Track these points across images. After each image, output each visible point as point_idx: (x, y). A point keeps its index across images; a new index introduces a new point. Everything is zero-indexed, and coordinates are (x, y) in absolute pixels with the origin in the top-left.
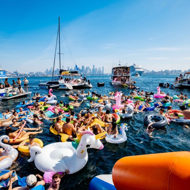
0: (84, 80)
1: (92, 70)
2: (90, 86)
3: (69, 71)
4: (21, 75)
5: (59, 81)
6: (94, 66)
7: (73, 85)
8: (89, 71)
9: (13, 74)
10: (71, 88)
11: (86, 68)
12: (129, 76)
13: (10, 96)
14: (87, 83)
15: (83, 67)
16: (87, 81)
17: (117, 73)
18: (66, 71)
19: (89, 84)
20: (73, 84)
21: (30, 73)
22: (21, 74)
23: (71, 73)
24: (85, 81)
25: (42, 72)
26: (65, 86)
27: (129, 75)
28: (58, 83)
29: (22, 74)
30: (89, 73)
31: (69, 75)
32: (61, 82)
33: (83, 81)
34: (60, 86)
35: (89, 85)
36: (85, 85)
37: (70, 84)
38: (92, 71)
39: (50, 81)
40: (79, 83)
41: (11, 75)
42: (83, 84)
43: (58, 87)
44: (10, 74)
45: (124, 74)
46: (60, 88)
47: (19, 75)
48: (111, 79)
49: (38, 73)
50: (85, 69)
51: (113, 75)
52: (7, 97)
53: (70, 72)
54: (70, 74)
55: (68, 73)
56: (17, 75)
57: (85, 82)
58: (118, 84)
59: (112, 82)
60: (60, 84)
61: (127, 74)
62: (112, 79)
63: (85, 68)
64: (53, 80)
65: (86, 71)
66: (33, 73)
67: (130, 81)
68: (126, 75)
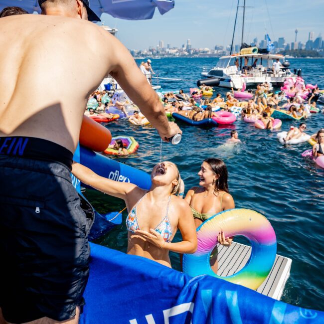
4: (196, 53)
5: (225, 70)
9: (180, 51)
20: (254, 79)
21: (216, 48)
22: (197, 49)
23: (258, 52)
26: (230, 81)
28: (221, 74)
29: (198, 51)
31: (253, 56)
41: (177, 52)
44: (175, 51)
46: (222, 84)
47: (192, 52)
53: (254, 51)
54: (255, 54)
55: (251, 52)
56: (189, 51)
60: (223, 77)
66: (221, 48)
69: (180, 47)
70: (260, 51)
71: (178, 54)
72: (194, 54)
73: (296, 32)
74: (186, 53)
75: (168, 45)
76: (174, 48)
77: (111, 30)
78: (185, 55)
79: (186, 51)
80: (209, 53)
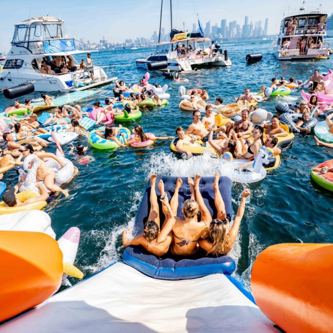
0: (216, 51)
1: (241, 27)
2: (227, 64)
3: (187, 33)
4: (112, 46)
5: (168, 56)
6: (246, 18)
7: (193, 63)
8: (235, 30)
9: (98, 46)
10: (189, 68)
11: (230, 24)
12: (320, 38)
13: (81, 85)
14: (221, 58)
15: (223, 22)
16: (223, 52)
17: (293, 29)
18: (181, 32)
19: (226, 59)
20: (194, 61)
21: (127, 41)
23: (191, 37)
24: (218, 53)
25: (145, 38)
26: (177, 65)
27: (320, 35)
28: (165, 58)
29: (113, 45)
30: (236, 35)
31: (188, 41)
32: (172, 56)
33: (214, 53)
34: (169, 64)
35: (225, 62)
36: (217, 62)
37: (187, 61)
38: (241, 32)
39: (153, 55)
40: (205, 57)
41: (96, 47)
42: (213, 60)
43: (165, 66)
45: (308, 31)
47: (108, 46)
48: (276, 46)
49: (139, 40)
50: (227, 27)
51: (283, 36)
52: (76, 88)
53: (188, 35)
54: (189, 38)
55: (185, 37)
56: (106, 46)
57: (217, 55)
58: (290, 56)
59: (279, 51)
60: (168, 62)
61: (317, 33)
62: (279, 46)
63: (228, 25)
64: (157, 53)
65: (230, 32)
66: (131, 40)
67: (321, 49)
68: (314, 35)
69: (98, 43)
70: (193, 35)
71: (97, 49)
72: (110, 47)
73: (184, 24)
74: (104, 47)
75: (88, 42)
76: (94, 44)
77: (57, 21)
78: (103, 49)
79: (103, 46)
80: (122, 46)
